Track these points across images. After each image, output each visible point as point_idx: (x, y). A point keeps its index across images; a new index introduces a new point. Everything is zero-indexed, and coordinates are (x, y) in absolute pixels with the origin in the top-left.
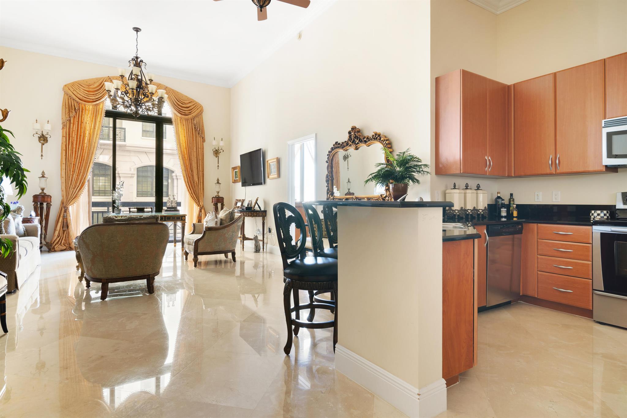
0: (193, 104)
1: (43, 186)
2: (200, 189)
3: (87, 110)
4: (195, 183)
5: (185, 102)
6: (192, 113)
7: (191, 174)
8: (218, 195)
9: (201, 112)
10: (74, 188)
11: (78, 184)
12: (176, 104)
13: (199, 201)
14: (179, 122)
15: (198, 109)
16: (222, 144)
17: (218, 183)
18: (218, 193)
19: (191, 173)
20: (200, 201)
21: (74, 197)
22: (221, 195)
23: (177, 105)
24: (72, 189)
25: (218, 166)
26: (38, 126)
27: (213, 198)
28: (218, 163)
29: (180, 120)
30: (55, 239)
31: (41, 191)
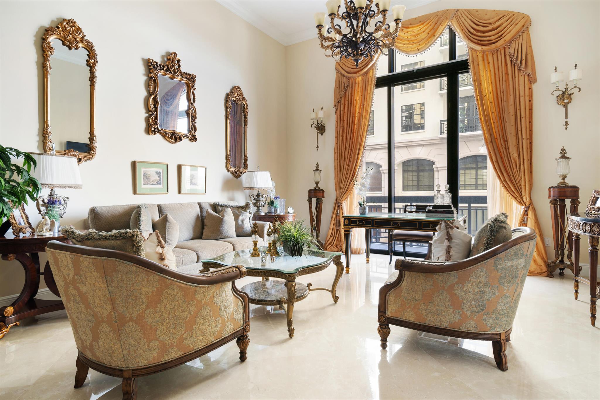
0: (507, 18)
1: (317, 180)
2: (522, 173)
3: (357, 83)
4: (513, 161)
5: (490, 21)
6: (503, 35)
7: (504, 146)
8: (564, 182)
9: (524, 29)
10: (345, 181)
11: (348, 176)
12: (472, 30)
13: (521, 196)
14: (480, 59)
15: (516, 25)
16: (574, 75)
17: (563, 157)
18: (564, 179)
19: (503, 144)
20: (523, 194)
21: (345, 191)
22: (570, 182)
23: (475, 32)
24: (344, 182)
25: (566, 122)
26: (313, 116)
27: (551, 189)
28: (566, 117)
29: (483, 57)
30: (328, 239)
31: (315, 185)
